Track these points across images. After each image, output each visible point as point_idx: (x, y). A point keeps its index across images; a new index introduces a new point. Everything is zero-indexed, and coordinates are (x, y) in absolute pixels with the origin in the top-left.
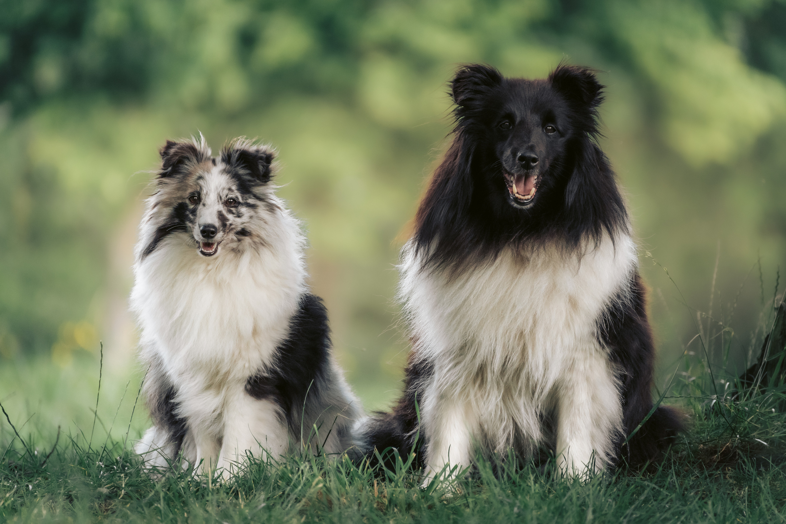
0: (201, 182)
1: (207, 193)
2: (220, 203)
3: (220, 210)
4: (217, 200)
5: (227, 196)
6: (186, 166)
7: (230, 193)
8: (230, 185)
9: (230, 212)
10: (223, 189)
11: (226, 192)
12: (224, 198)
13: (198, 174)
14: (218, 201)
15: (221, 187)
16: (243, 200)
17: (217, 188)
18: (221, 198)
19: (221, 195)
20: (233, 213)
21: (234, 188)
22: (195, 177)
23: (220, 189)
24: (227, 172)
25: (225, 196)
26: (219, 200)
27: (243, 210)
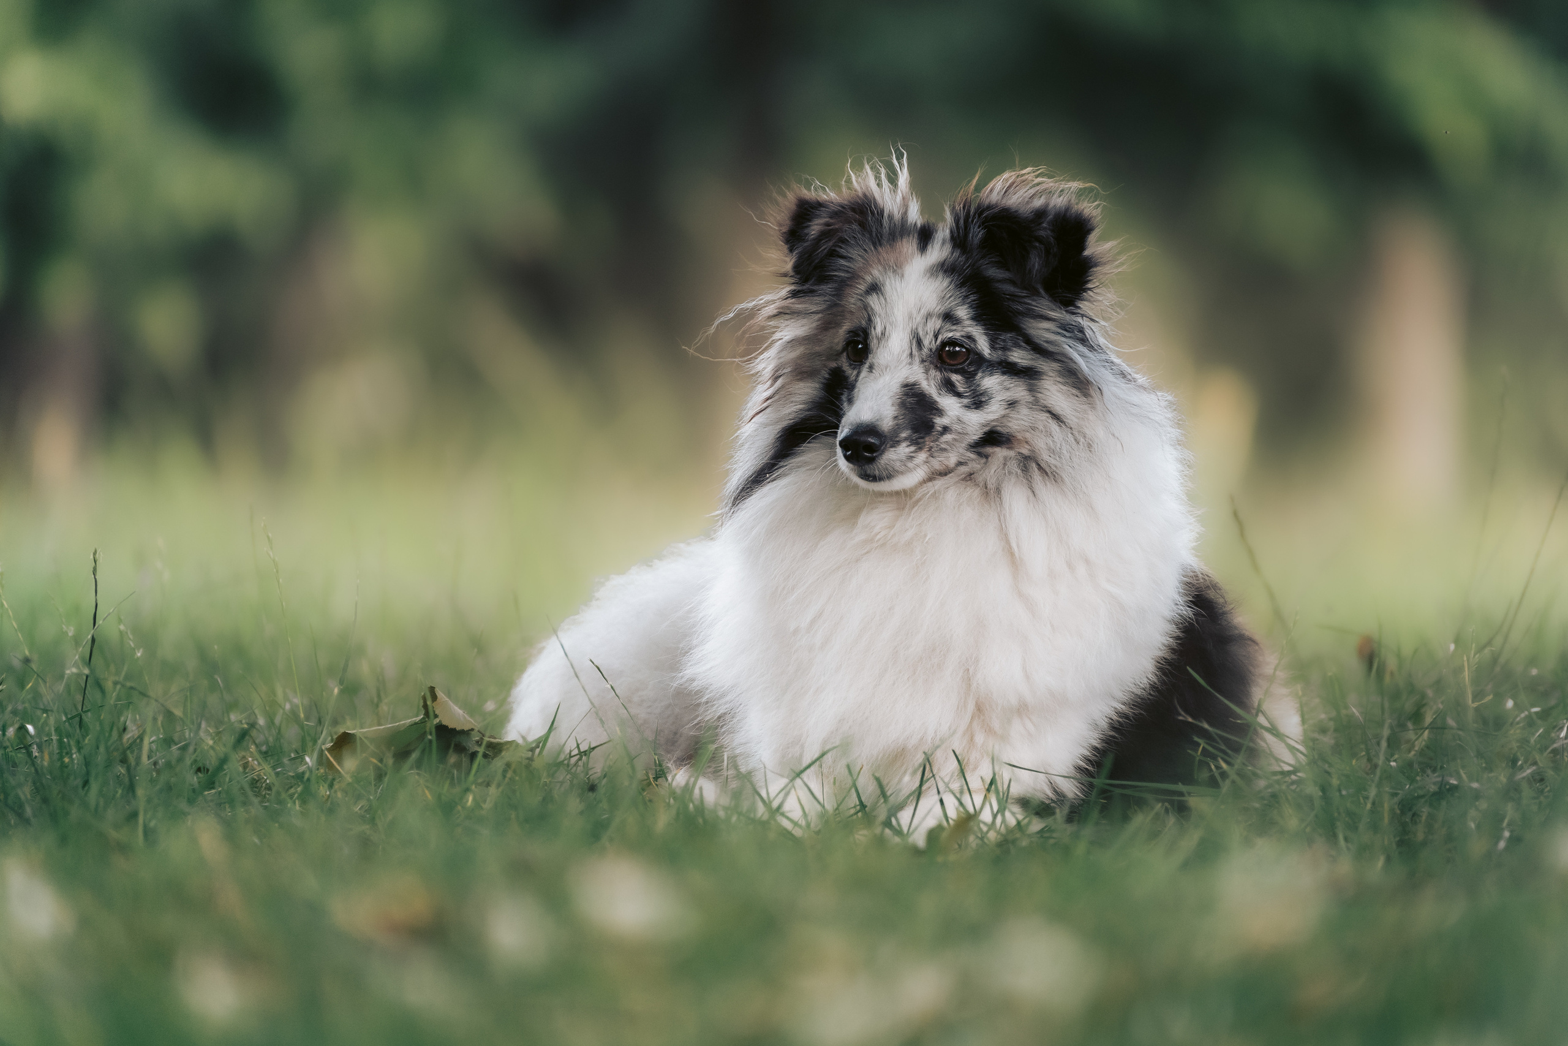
0: (874, 301)
1: (883, 334)
2: (917, 360)
3: (911, 380)
4: (907, 352)
5: (936, 337)
6: (842, 262)
7: (948, 326)
8: (947, 305)
9: (949, 387)
10: (929, 316)
11: (935, 324)
12: (928, 341)
13: (869, 279)
14: (911, 354)
15: (922, 311)
16: (993, 347)
17: (910, 317)
18: (919, 343)
19: (921, 333)
20: (959, 395)
21: (963, 312)
22: (863, 287)
23: (918, 319)
24: (945, 271)
25: (931, 335)
26: (915, 352)
27: (991, 382)
